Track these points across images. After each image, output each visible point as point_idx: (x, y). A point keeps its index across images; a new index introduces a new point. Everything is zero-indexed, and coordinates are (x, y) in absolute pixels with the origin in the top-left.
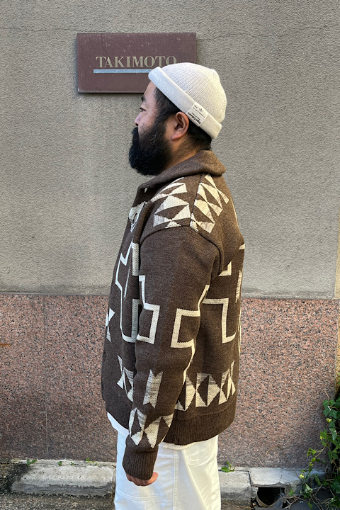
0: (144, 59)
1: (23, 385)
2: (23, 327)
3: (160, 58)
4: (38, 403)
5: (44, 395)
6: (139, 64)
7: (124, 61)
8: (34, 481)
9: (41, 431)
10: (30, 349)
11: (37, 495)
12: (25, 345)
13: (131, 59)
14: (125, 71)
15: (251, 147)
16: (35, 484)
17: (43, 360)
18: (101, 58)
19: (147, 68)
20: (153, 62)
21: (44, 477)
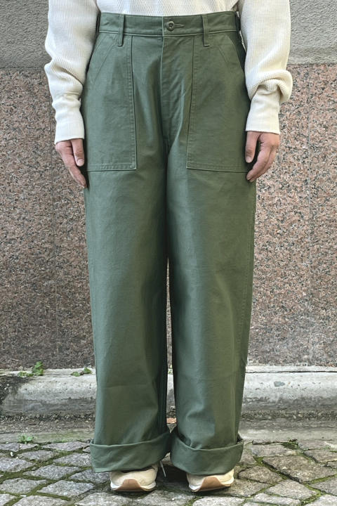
1: (14, 233)
2: (14, 129)
4: (41, 265)
5: (51, 250)
8: (42, 393)
9: (45, 317)
10: (26, 168)
11: (48, 419)
12: (18, 161)
16: (43, 398)
17: (50, 187)
21: (58, 387)
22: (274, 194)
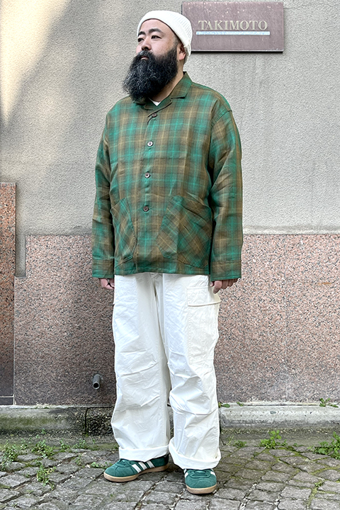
0: (239, 23)
3: (254, 22)
6: (236, 27)
7: (223, 24)
13: (229, 23)
14: (223, 33)
15: (332, 98)
18: (203, 22)
19: (242, 31)
20: (248, 26)
22: (267, 304)
